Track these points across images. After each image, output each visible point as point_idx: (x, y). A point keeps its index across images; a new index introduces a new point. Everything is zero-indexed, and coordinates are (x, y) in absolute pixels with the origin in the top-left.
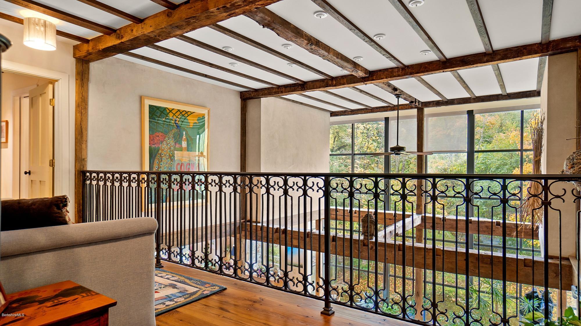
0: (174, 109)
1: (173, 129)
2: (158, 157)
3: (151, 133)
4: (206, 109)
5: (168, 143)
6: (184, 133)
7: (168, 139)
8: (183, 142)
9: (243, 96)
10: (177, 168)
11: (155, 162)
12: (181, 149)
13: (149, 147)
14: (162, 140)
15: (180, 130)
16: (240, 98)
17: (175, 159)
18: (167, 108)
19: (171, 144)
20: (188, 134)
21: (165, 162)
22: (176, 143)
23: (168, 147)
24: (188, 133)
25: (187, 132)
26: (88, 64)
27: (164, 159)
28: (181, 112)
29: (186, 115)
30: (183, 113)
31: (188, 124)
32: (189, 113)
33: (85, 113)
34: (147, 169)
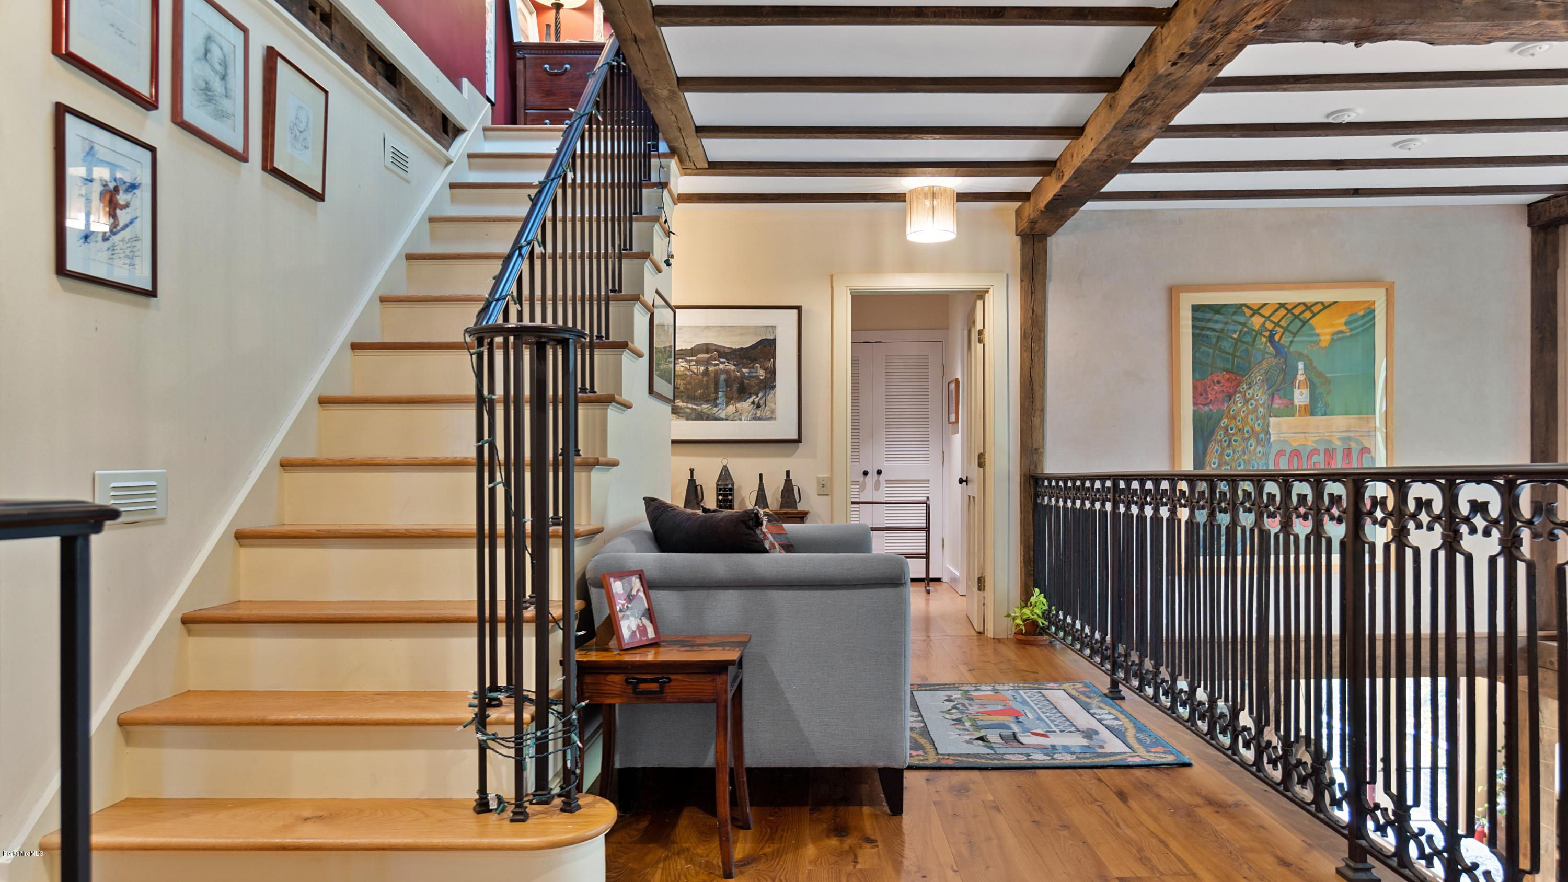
0: (1265, 304)
1: (1264, 359)
2: (1220, 434)
3: (1197, 376)
4: (1378, 287)
5: (1248, 396)
6: (1301, 365)
7: (1249, 388)
8: (1297, 392)
9: (1538, 219)
10: (1276, 463)
11: (1209, 451)
12: (1289, 410)
13: (1194, 412)
14: (1232, 391)
15: (1286, 360)
16: (1529, 225)
17: (1272, 439)
18: (1245, 305)
19: (1256, 400)
20: (1314, 368)
21: (1240, 449)
22: (1273, 395)
23: (1248, 409)
24: (1314, 364)
25: (1311, 361)
26: (1044, 242)
27: (1236, 441)
28: (1290, 307)
29: (1308, 315)
30: (1296, 312)
31: (1314, 338)
32: (1315, 309)
33: (1038, 351)
34: (1187, 465)
